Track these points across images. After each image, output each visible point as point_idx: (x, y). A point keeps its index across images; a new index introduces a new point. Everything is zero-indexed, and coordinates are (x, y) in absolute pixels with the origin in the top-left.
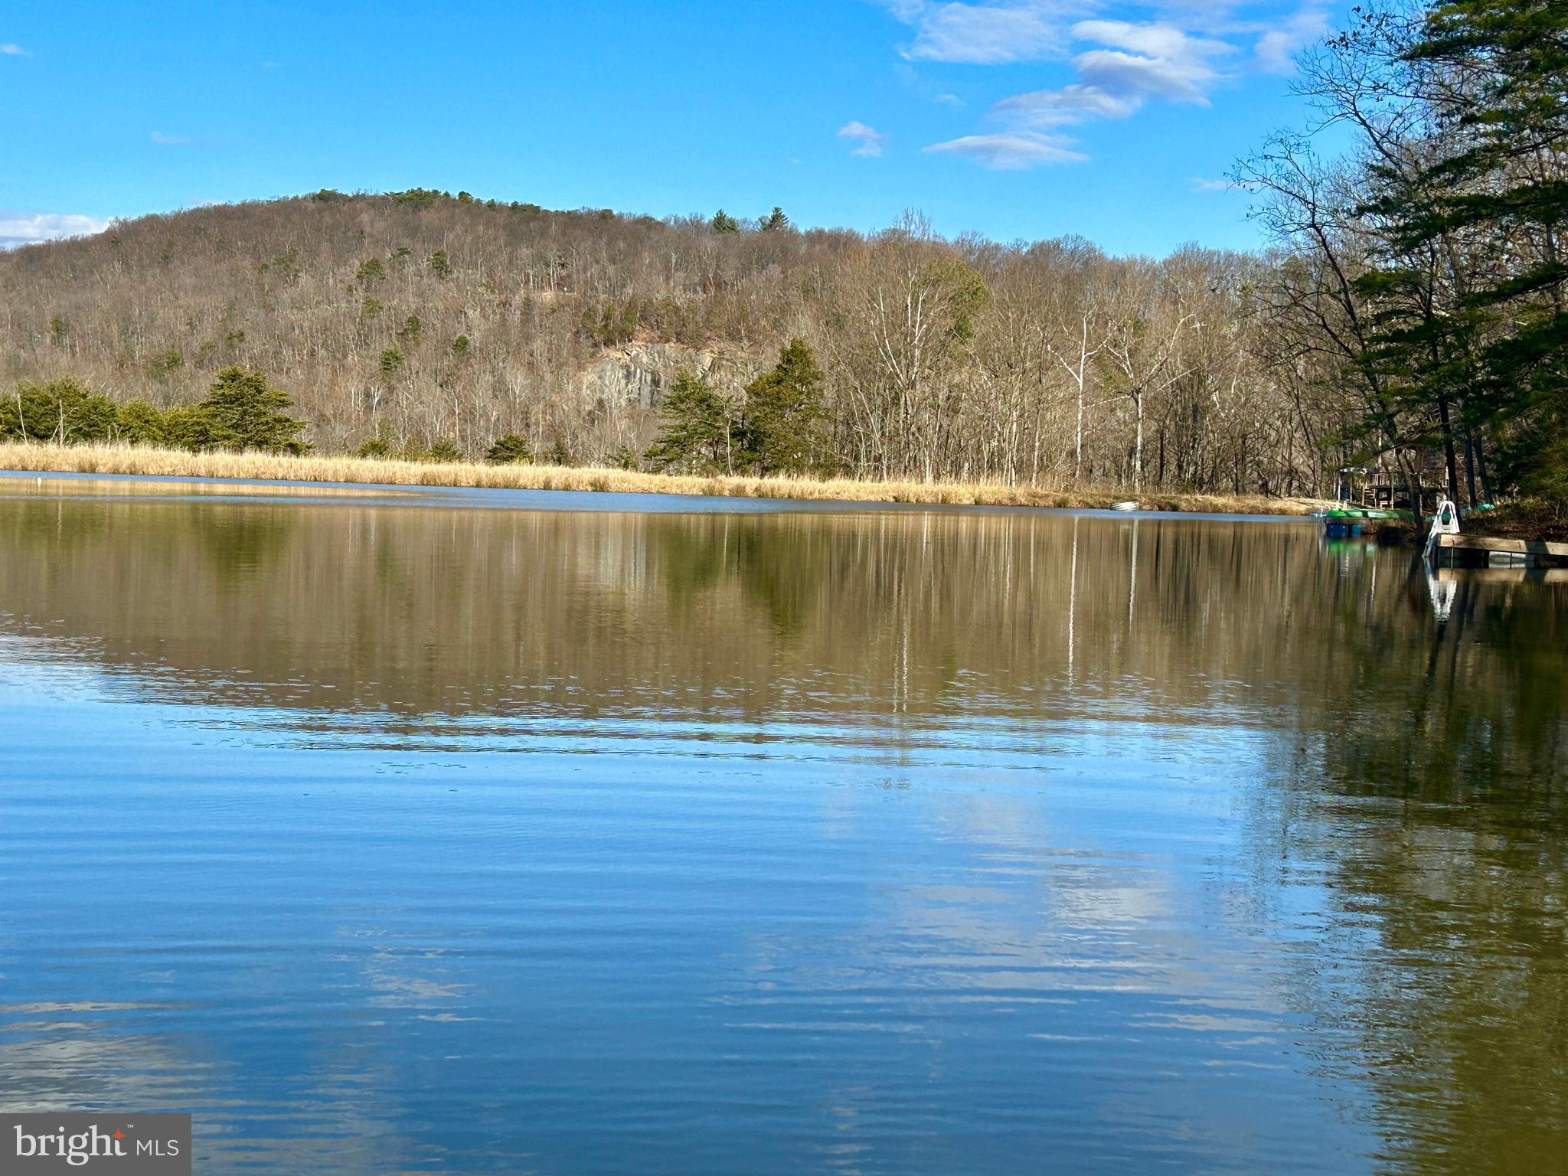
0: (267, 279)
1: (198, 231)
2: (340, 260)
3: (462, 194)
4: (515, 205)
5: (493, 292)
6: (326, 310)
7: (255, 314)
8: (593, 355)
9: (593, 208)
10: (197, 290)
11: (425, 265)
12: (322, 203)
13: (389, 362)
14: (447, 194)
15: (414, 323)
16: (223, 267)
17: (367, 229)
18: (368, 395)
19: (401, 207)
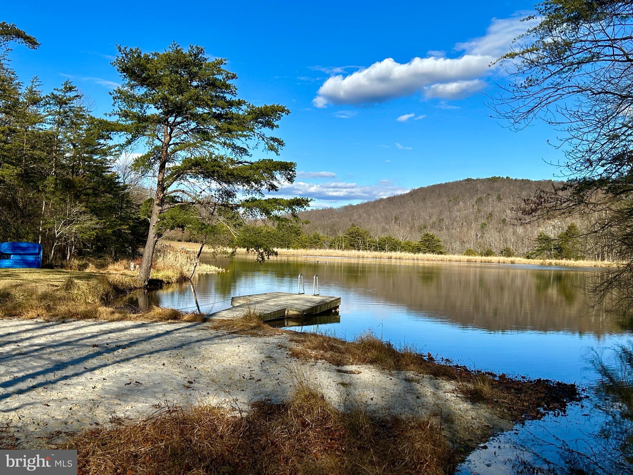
0: (451, 204)
1: (433, 191)
2: (471, 197)
3: (507, 177)
4: (522, 180)
5: (514, 205)
6: (466, 212)
7: (447, 213)
8: (543, 222)
9: (546, 179)
10: (432, 208)
11: (495, 198)
12: (467, 182)
13: (483, 226)
14: (503, 178)
15: (491, 215)
16: (439, 201)
17: (479, 188)
18: (477, 235)
19: (489, 182)
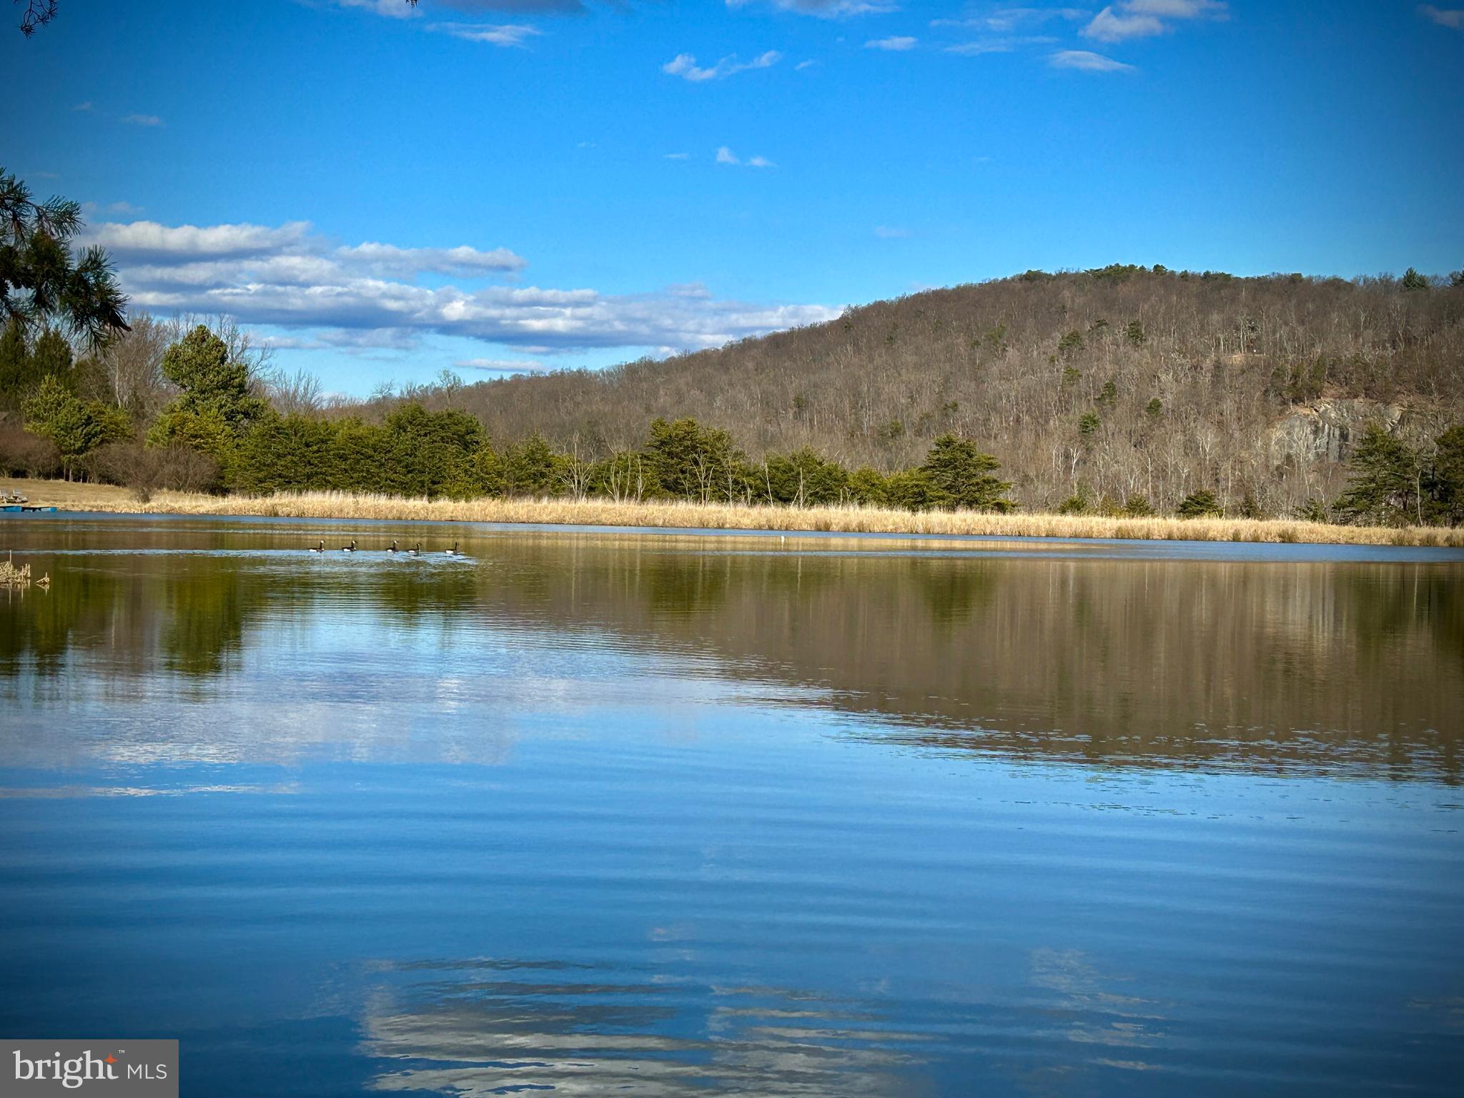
0: (978, 354)
1: (919, 314)
2: (1044, 334)
3: (1156, 267)
4: (1207, 275)
5: (1185, 357)
6: (1030, 380)
7: (968, 386)
8: (1281, 412)
9: (1283, 273)
10: (917, 367)
11: (1121, 334)
12: (1028, 284)
13: (1088, 426)
14: (1142, 268)
15: (1111, 388)
16: (939, 345)
17: (1068, 305)
18: (1067, 457)
19: (1100, 283)
